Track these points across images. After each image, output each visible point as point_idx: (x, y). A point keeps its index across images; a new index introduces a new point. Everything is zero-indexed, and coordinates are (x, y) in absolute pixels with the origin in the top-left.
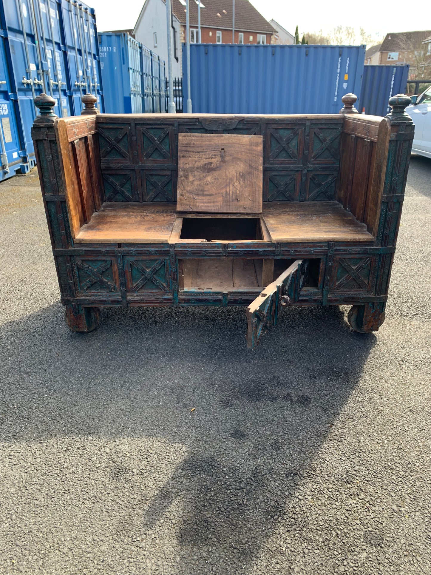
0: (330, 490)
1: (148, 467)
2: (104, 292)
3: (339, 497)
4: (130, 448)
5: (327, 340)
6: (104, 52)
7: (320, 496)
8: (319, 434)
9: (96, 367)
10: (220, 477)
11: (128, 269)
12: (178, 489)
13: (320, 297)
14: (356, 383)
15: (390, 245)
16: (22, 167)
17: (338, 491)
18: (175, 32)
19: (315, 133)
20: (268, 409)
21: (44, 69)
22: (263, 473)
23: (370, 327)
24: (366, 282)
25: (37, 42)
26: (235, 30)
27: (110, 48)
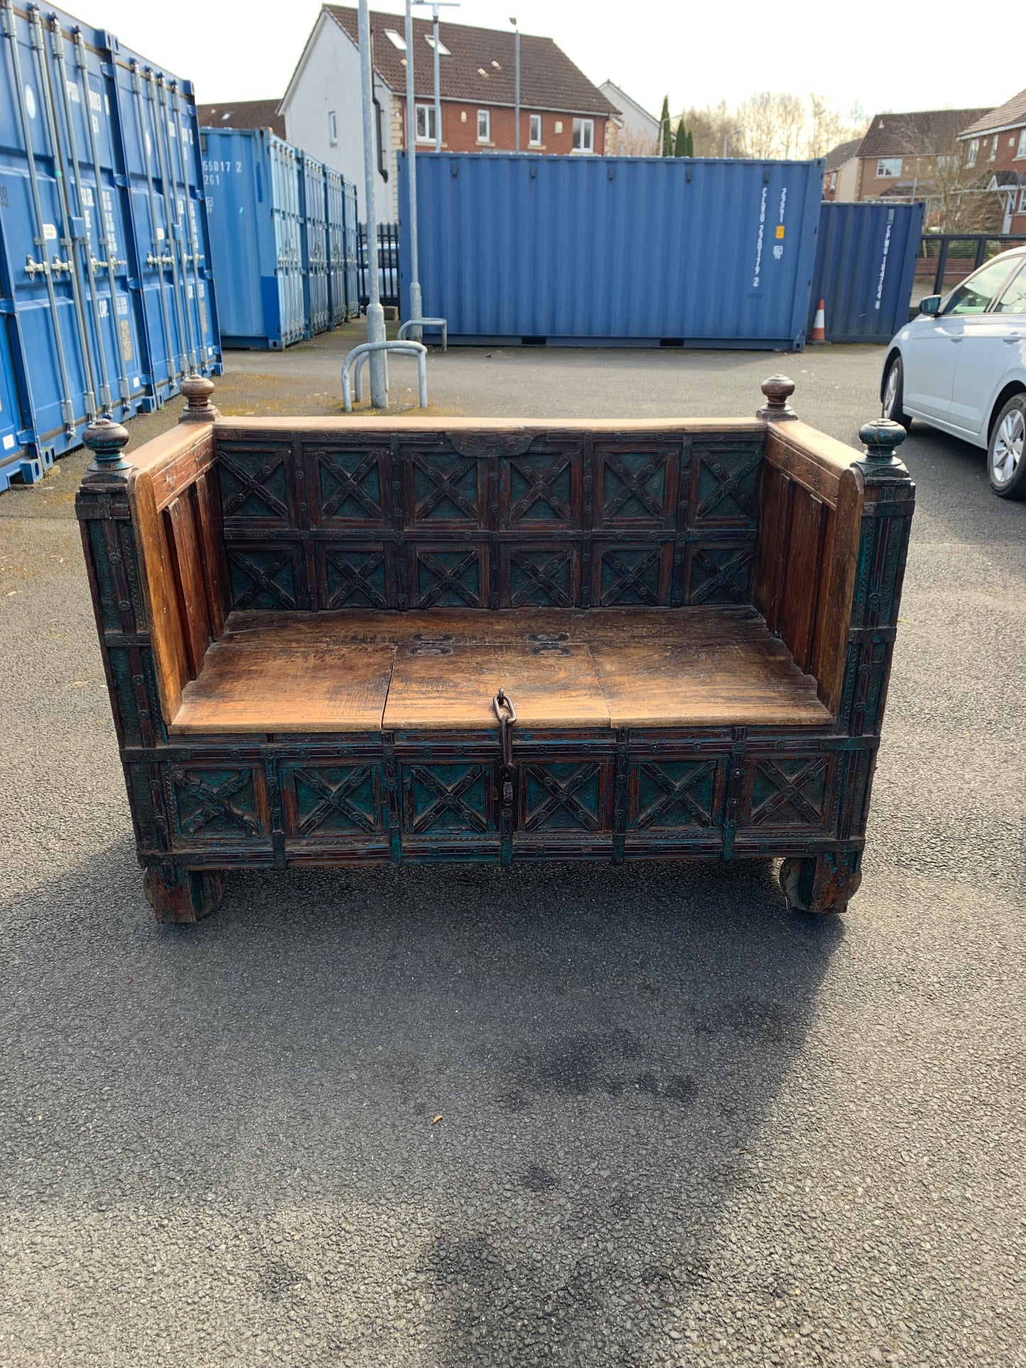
0: (739, 1314)
1: (341, 1267)
2: (234, 836)
3: (759, 1332)
4: (300, 1220)
5: (734, 933)
6: (214, 173)
7: (718, 1330)
8: (716, 1174)
9: (216, 1011)
10: (499, 1289)
11: (289, 787)
12: (409, 1321)
13: (716, 841)
14: (797, 1043)
15: (867, 732)
16: (26, 468)
17: (756, 1317)
18: (379, 111)
19: (702, 461)
20: (603, 1113)
21: (77, 235)
22: (594, 1276)
23: (828, 904)
24: (817, 808)
25: (59, 173)
26: (521, 109)
27: (228, 163)
